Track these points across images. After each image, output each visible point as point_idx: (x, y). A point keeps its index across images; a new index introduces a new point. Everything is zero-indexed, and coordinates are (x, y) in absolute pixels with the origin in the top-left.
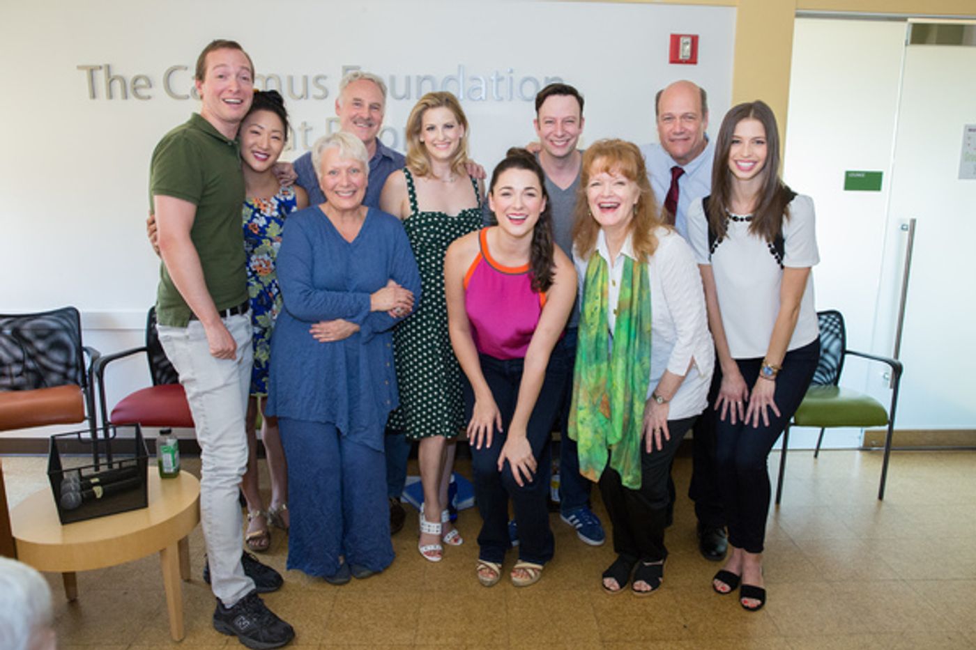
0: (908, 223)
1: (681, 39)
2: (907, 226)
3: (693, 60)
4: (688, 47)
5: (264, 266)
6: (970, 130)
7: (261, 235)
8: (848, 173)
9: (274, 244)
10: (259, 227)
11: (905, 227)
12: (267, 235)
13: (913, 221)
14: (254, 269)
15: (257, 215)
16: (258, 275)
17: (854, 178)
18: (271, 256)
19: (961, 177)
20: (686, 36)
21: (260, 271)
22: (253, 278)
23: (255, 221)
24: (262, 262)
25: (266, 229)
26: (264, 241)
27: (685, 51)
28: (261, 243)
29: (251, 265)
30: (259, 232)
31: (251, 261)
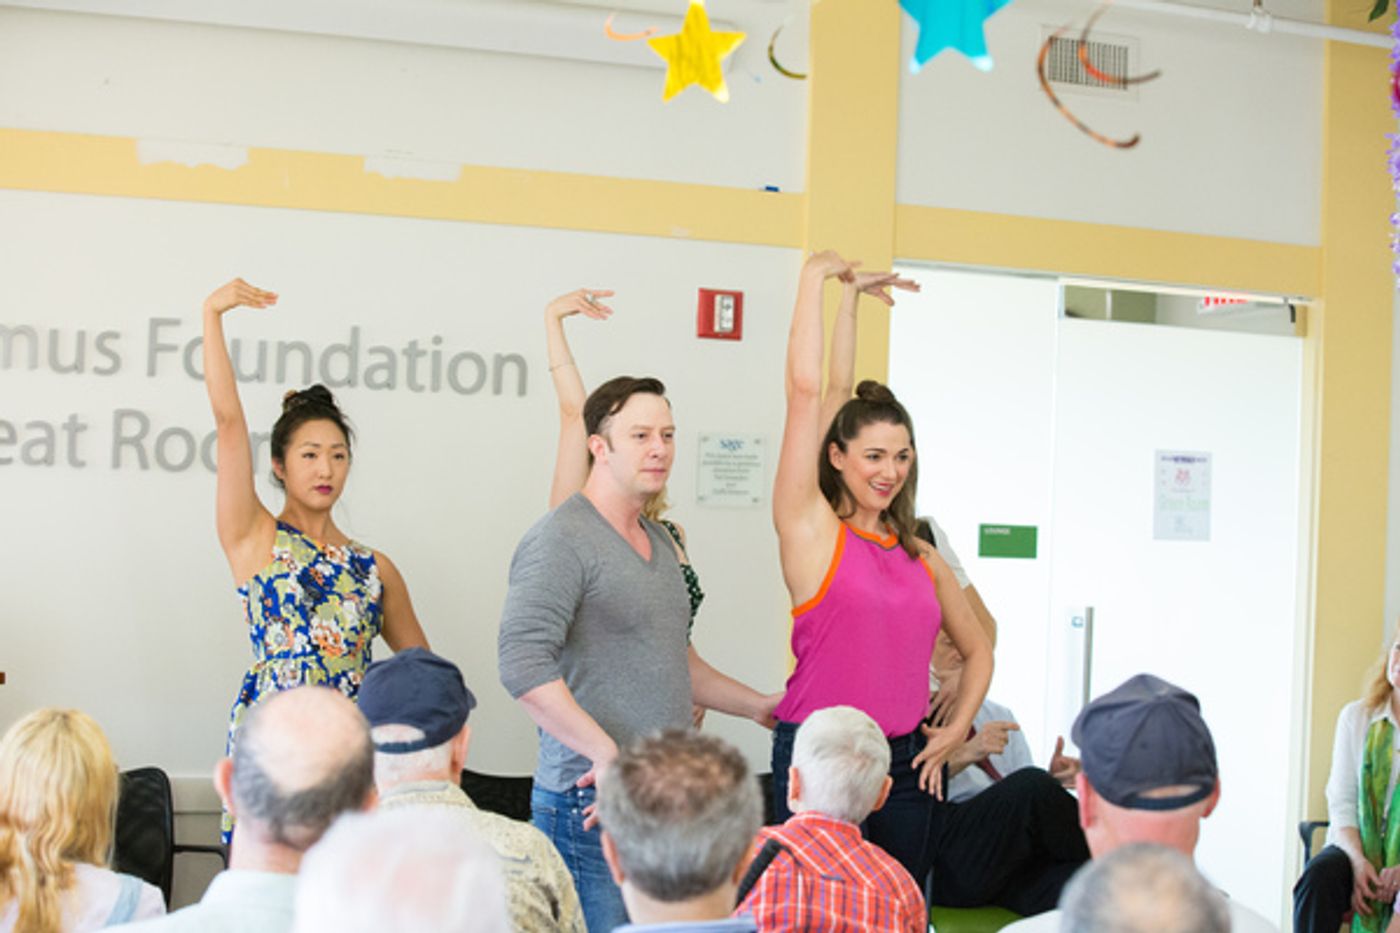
0: (1083, 614)
1: (718, 298)
2: (1082, 620)
3: (735, 334)
4: (730, 314)
5: (331, 640)
6: (1164, 458)
7: (327, 589)
8: (983, 527)
9: (346, 603)
10: (324, 576)
11: (1078, 622)
12: (335, 589)
13: (1090, 611)
14: (314, 642)
15: (321, 559)
16: (321, 653)
17: (993, 537)
18: (341, 624)
19: (1156, 537)
20: (724, 293)
21: (324, 648)
22: (314, 657)
23: (319, 567)
24: (328, 632)
25: (335, 581)
26: (330, 597)
27: (724, 320)
28: (327, 600)
29: (312, 633)
30: (325, 584)
31: (312, 627)
